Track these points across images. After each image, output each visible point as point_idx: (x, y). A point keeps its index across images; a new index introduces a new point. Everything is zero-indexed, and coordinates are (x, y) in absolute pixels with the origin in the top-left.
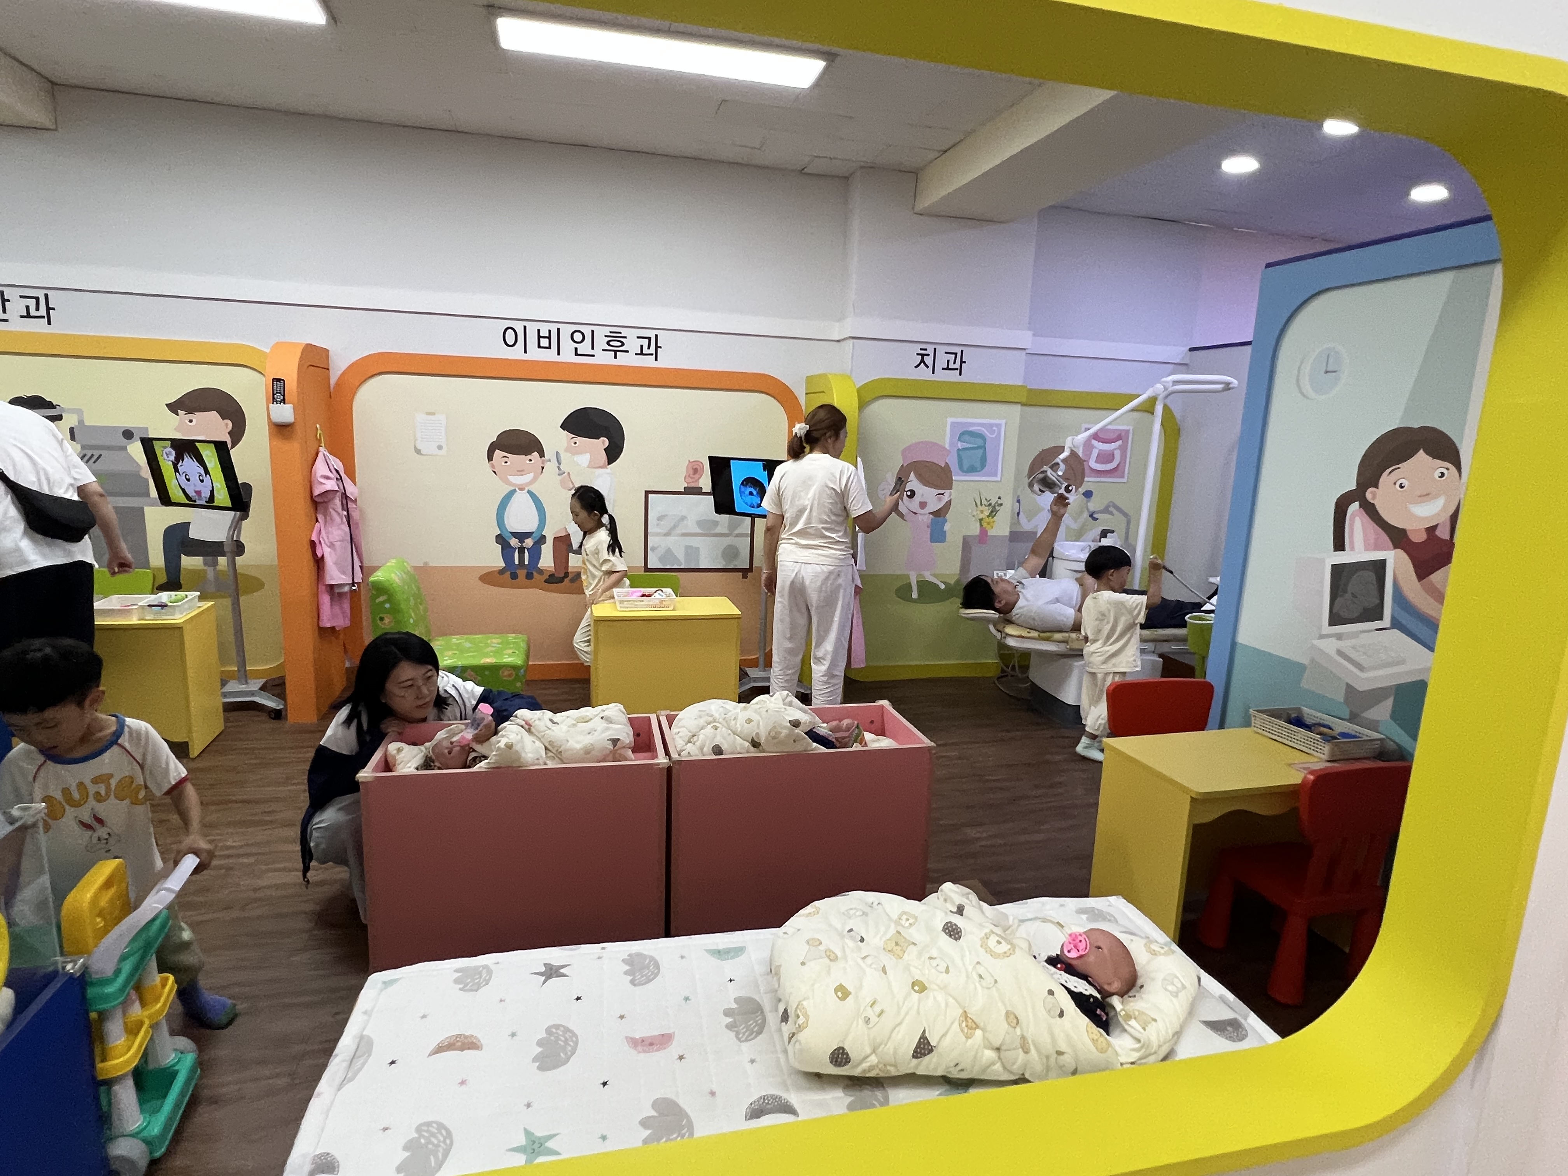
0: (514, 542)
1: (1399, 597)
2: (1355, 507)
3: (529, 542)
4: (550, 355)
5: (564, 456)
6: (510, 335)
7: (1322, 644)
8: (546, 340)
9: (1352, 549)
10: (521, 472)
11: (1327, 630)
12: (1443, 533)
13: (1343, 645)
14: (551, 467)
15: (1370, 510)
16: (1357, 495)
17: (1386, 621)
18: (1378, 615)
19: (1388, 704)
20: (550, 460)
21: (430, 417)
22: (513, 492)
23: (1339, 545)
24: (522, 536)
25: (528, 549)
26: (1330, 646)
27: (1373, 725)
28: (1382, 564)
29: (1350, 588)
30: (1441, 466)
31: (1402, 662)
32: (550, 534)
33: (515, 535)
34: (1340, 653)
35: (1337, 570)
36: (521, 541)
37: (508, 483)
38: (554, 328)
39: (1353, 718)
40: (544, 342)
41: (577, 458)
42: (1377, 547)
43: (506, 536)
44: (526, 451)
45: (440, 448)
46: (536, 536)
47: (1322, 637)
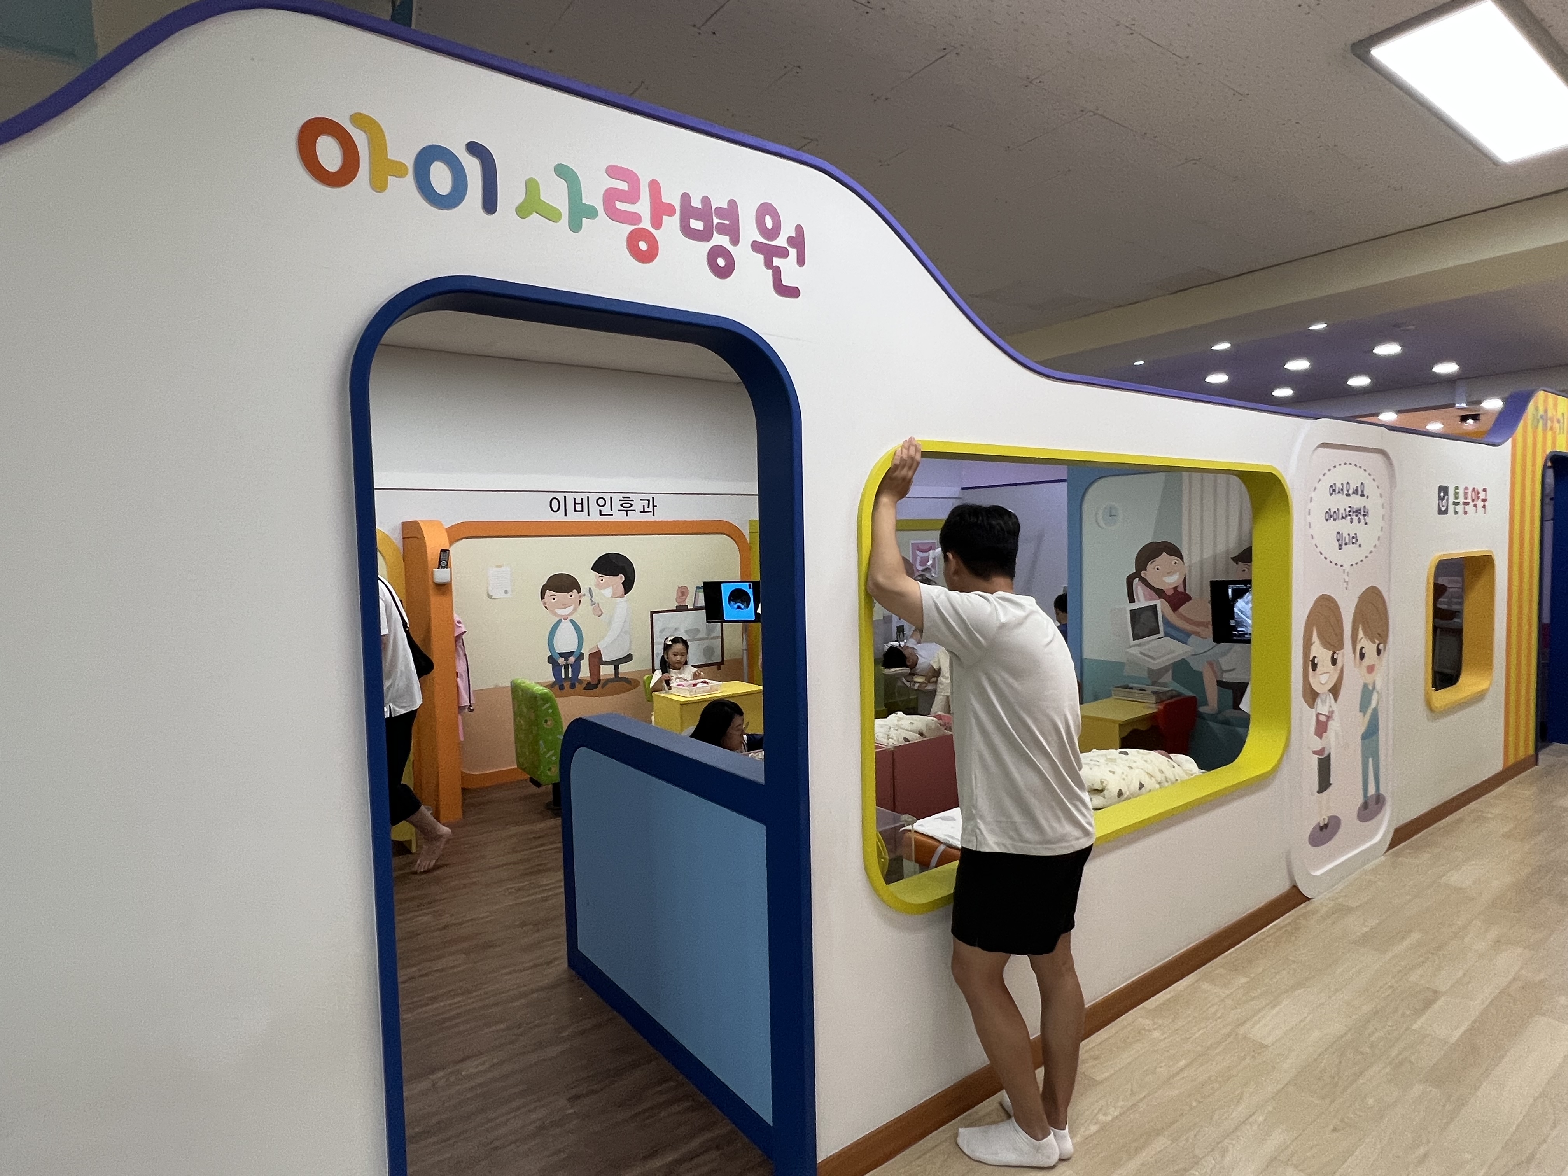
0: (561, 661)
1: (1166, 622)
2: (1136, 581)
3: (572, 660)
4: (582, 517)
5: (595, 591)
6: (555, 504)
7: (1131, 651)
8: (580, 506)
9: (1139, 601)
10: (565, 606)
11: (1133, 643)
12: (1181, 589)
13: (1144, 649)
14: (586, 600)
15: (1144, 582)
16: (1137, 575)
17: (1162, 634)
18: (1156, 631)
19: (1169, 675)
20: (585, 595)
21: (498, 569)
22: (559, 622)
23: (1132, 600)
24: (566, 655)
25: (571, 665)
26: (1135, 651)
27: (1164, 685)
28: (1154, 607)
29: (1142, 620)
30: (1174, 559)
31: (1173, 652)
32: (586, 651)
33: (561, 655)
34: (1141, 653)
35: (1133, 613)
36: (566, 660)
37: (555, 614)
38: (585, 496)
39: (1154, 684)
40: (579, 507)
41: (603, 591)
42: (1152, 599)
43: (556, 656)
44: (568, 590)
45: (506, 592)
46: (577, 654)
47: (1131, 647)
